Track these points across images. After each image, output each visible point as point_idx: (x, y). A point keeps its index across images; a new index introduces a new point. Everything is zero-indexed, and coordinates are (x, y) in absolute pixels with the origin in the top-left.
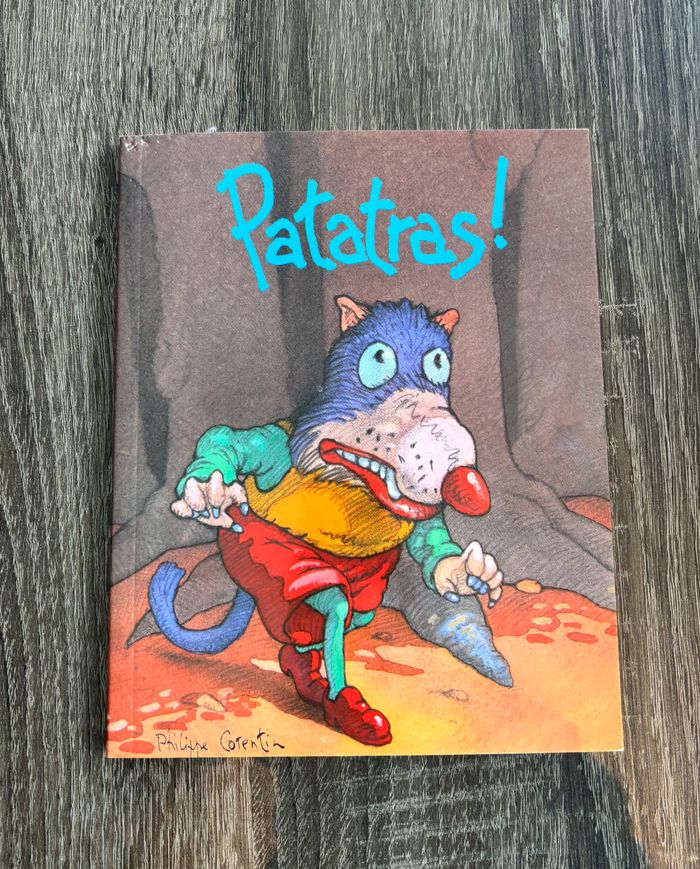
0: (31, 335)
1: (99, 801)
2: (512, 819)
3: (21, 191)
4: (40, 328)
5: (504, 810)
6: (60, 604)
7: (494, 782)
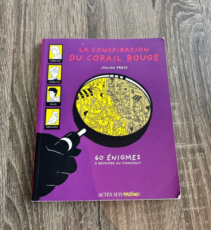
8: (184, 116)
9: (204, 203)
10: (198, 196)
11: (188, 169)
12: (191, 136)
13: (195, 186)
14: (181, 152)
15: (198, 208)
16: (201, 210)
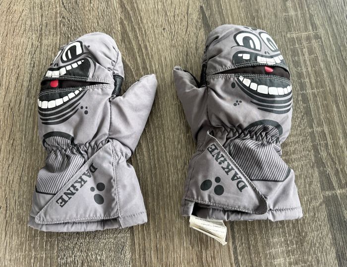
0: (147, 54)
1: (177, 174)
2: (301, 172)
3: (141, 19)
4: (149, 52)
5: (298, 169)
6: (162, 123)
7: (294, 162)
8: (297, 6)
9: (322, 86)
10: (315, 80)
11: (304, 55)
12: (306, 24)
13: (312, 70)
14: (296, 40)
15: (315, 91)
16: (318, 92)
